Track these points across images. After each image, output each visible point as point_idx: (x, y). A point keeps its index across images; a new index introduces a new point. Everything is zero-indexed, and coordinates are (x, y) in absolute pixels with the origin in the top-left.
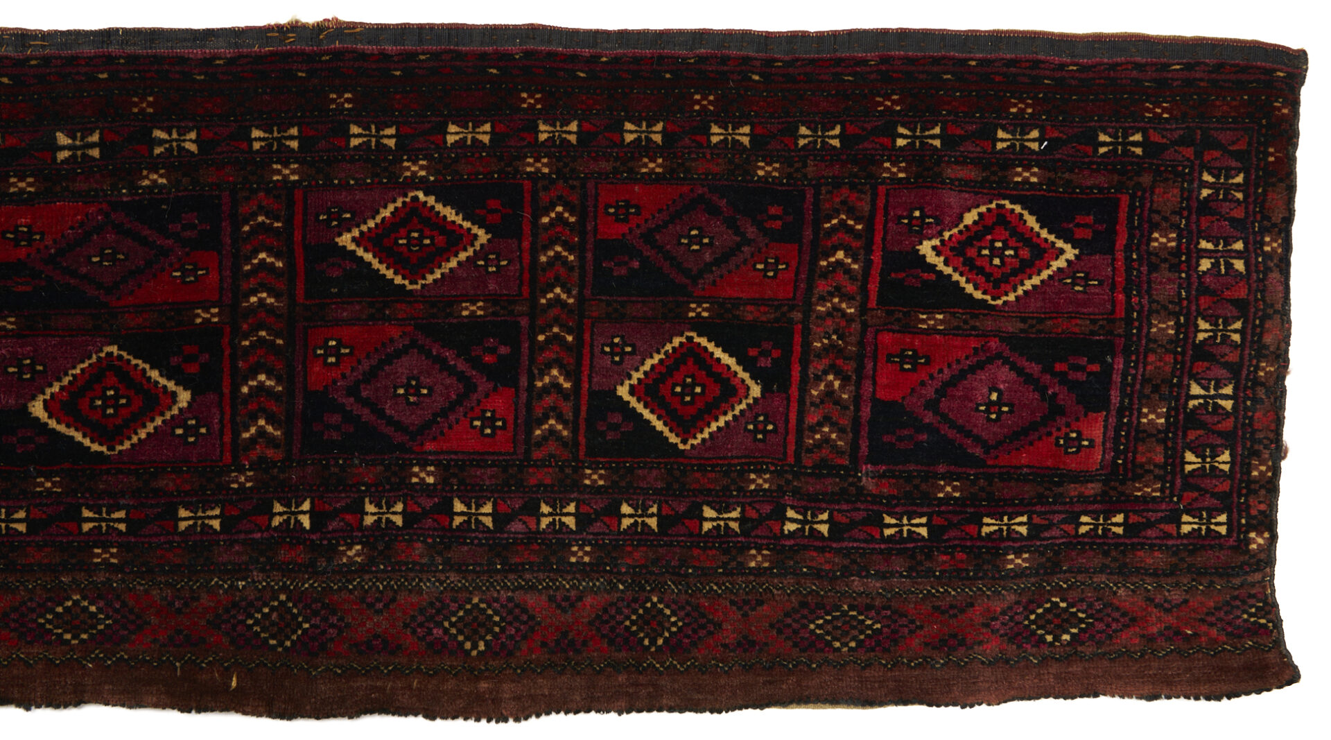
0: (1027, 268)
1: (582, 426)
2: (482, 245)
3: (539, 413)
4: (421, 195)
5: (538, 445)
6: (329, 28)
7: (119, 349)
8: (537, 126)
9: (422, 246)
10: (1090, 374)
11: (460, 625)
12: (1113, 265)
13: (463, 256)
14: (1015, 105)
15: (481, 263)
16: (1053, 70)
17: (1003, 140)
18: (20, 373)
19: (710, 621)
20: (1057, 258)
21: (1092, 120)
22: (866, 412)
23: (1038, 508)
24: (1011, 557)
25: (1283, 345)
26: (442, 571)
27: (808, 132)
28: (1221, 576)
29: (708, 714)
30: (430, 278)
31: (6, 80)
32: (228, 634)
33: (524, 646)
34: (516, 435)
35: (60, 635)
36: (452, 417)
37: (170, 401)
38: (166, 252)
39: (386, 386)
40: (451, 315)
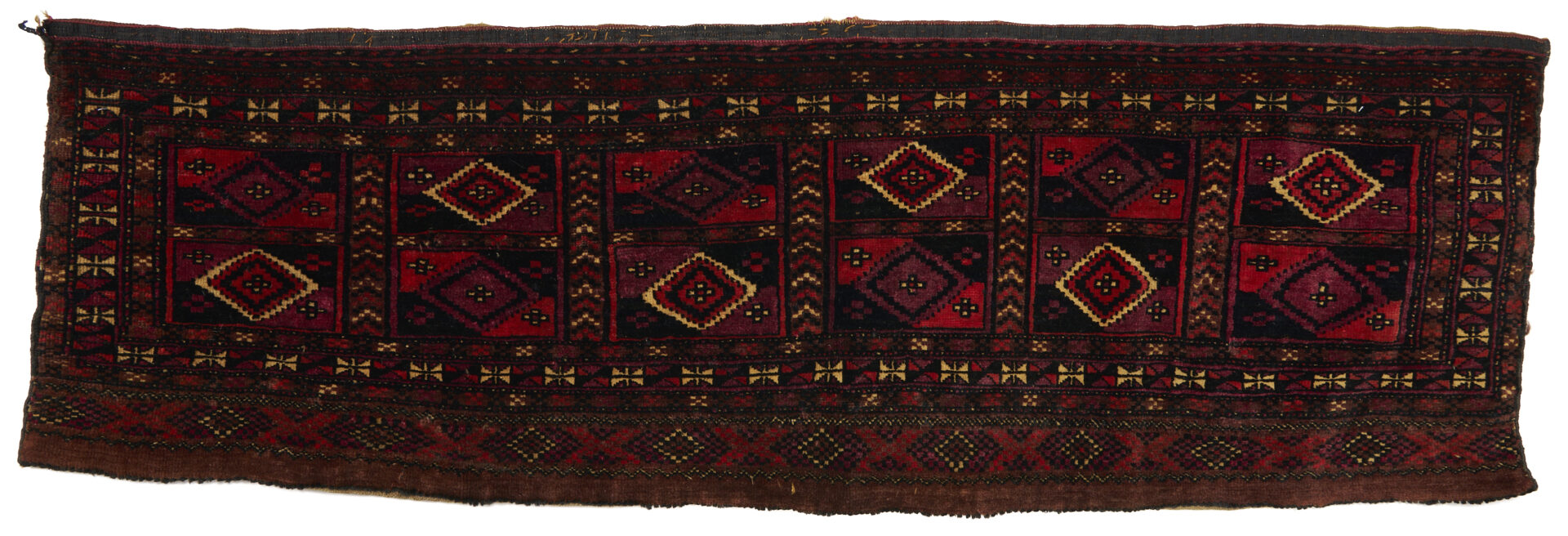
0: (1347, 197)
1: (1032, 311)
2: (960, 181)
3: (1001, 300)
4: (916, 144)
5: (1001, 323)
6: (851, 24)
7: (706, 255)
8: (999, 95)
9: (918, 181)
10: (1392, 273)
11: (946, 450)
12: (1408, 195)
13: (947, 188)
14: (1340, 80)
15: (960, 193)
16: (1369, 54)
17: (1331, 105)
18: (637, 272)
19: (1123, 448)
20: (1368, 190)
21: (1395, 91)
22: (1232, 300)
23: (1354, 369)
24: (1334, 403)
25: (1528, 253)
26: (934, 412)
27: (1192, 99)
28: (1481, 417)
29: (1122, 513)
30: (924, 204)
31: (623, 62)
32: (785, 456)
33: (991, 465)
34: (984, 316)
35: (669, 457)
36: (940, 304)
37: (742, 292)
38: (738, 186)
39: (894, 282)
40: (938, 231)
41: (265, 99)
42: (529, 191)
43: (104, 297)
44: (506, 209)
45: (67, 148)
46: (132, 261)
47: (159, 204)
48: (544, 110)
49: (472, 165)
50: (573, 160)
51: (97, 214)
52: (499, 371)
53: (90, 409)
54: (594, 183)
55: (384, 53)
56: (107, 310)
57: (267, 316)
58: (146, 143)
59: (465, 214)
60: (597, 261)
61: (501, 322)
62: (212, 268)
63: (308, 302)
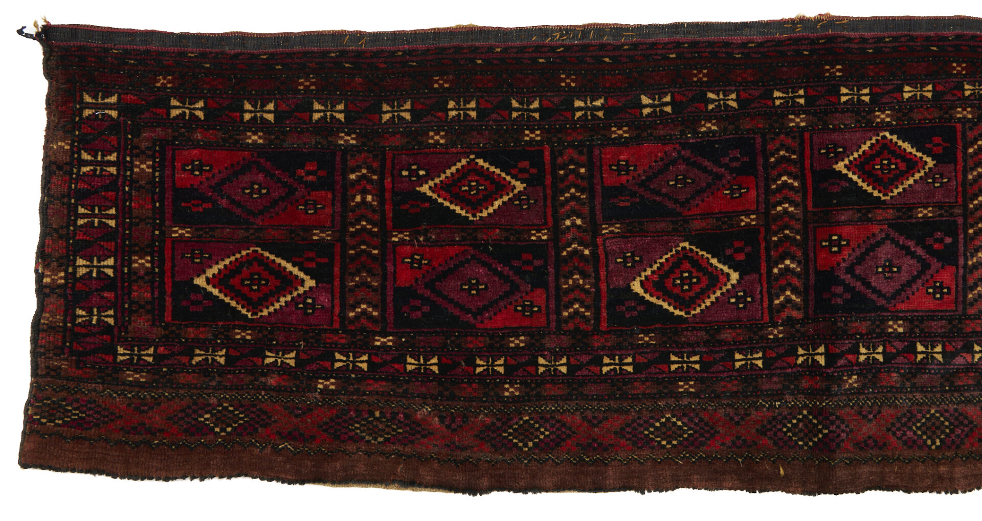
2: (930, 169)
3: (971, 282)
4: (887, 134)
5: (972, 304)
6: (823, 20)
7: (690, 245)
8: (963, 86)
9: (890, 170)
11: (924, 428)
13: (917, 176)
15: (930, 180)
18: (625, 262)
30: (896, 191)
31: (607, 60)
32: (771, 438)
33: (966, 441)
34: (957, 298)
35: (659, 442)
36: (915, 287)
37: (725, 279)
38: (719, 177)
39: (871, 266)
40: (911, 217)
41: (260, 100)
42: (519, 186)
43: (102, 298)
44: (497, 204)
45: (65, 152)
46: (130, 262)
47: (157, 205)
48: (532, 107)
49: (464, 162)
50: (561, 154)
51: (95, 216)
52: (493, 362)
53: (90, 409)
54: (582, 177)
55: (377, 54)
56: (106, 311)
57: (265, 313)
58: (144, 145)
59: (458, 209)
60: (587, 252)
61: (495, 314)
62: (211, 267)
63: (306, 298)
